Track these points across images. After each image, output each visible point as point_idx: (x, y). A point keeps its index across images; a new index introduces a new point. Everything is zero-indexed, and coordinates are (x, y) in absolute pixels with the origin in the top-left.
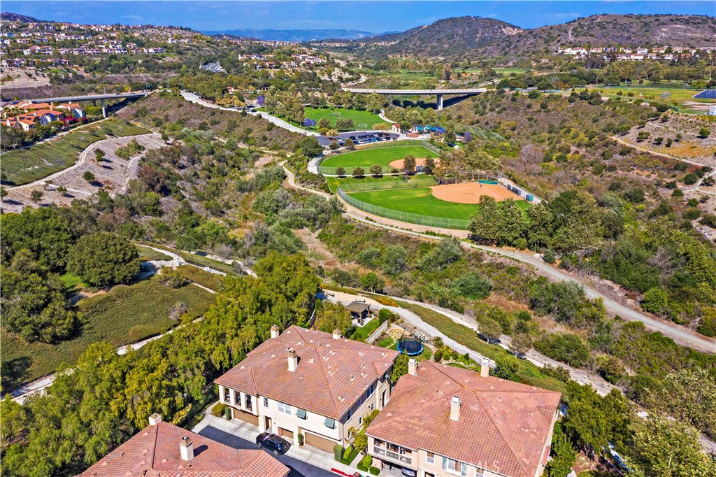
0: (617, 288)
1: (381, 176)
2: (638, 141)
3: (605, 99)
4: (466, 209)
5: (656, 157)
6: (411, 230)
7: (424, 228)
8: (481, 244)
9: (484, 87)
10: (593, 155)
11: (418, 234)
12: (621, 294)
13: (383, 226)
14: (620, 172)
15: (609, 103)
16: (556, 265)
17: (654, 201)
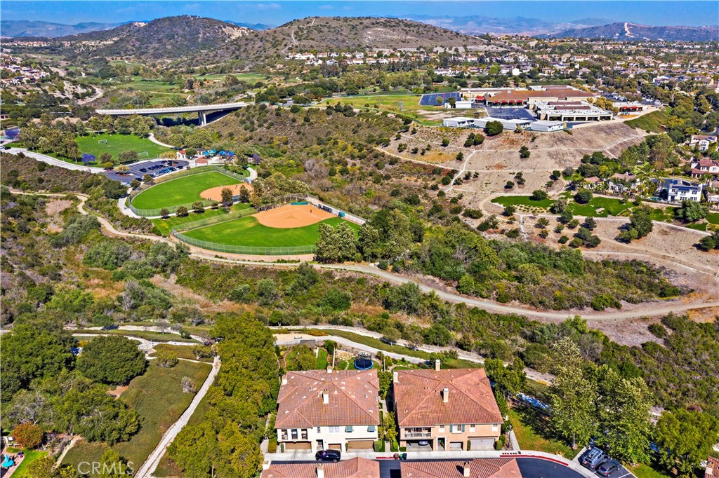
0: (437, 280)
1: (203, 211)
2: (400, 152)
3: (357, 110)
4: (297, 233)
5: (418, 164)
6: (263, 261)
7: (275, 258)
8: (326, 263)
9: (241, 100)
10: (368, 166)
11: (272, 264)
12: (442, 284)
13: (237, 262)
14: (394, 179)
15: (360, 115)
16: (390, 271)
17: (426, 201)
